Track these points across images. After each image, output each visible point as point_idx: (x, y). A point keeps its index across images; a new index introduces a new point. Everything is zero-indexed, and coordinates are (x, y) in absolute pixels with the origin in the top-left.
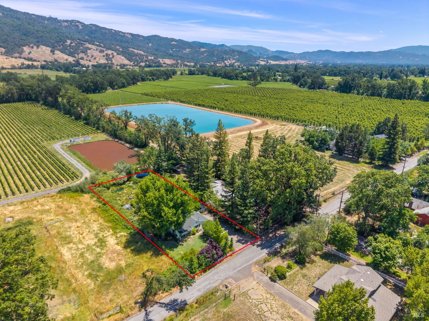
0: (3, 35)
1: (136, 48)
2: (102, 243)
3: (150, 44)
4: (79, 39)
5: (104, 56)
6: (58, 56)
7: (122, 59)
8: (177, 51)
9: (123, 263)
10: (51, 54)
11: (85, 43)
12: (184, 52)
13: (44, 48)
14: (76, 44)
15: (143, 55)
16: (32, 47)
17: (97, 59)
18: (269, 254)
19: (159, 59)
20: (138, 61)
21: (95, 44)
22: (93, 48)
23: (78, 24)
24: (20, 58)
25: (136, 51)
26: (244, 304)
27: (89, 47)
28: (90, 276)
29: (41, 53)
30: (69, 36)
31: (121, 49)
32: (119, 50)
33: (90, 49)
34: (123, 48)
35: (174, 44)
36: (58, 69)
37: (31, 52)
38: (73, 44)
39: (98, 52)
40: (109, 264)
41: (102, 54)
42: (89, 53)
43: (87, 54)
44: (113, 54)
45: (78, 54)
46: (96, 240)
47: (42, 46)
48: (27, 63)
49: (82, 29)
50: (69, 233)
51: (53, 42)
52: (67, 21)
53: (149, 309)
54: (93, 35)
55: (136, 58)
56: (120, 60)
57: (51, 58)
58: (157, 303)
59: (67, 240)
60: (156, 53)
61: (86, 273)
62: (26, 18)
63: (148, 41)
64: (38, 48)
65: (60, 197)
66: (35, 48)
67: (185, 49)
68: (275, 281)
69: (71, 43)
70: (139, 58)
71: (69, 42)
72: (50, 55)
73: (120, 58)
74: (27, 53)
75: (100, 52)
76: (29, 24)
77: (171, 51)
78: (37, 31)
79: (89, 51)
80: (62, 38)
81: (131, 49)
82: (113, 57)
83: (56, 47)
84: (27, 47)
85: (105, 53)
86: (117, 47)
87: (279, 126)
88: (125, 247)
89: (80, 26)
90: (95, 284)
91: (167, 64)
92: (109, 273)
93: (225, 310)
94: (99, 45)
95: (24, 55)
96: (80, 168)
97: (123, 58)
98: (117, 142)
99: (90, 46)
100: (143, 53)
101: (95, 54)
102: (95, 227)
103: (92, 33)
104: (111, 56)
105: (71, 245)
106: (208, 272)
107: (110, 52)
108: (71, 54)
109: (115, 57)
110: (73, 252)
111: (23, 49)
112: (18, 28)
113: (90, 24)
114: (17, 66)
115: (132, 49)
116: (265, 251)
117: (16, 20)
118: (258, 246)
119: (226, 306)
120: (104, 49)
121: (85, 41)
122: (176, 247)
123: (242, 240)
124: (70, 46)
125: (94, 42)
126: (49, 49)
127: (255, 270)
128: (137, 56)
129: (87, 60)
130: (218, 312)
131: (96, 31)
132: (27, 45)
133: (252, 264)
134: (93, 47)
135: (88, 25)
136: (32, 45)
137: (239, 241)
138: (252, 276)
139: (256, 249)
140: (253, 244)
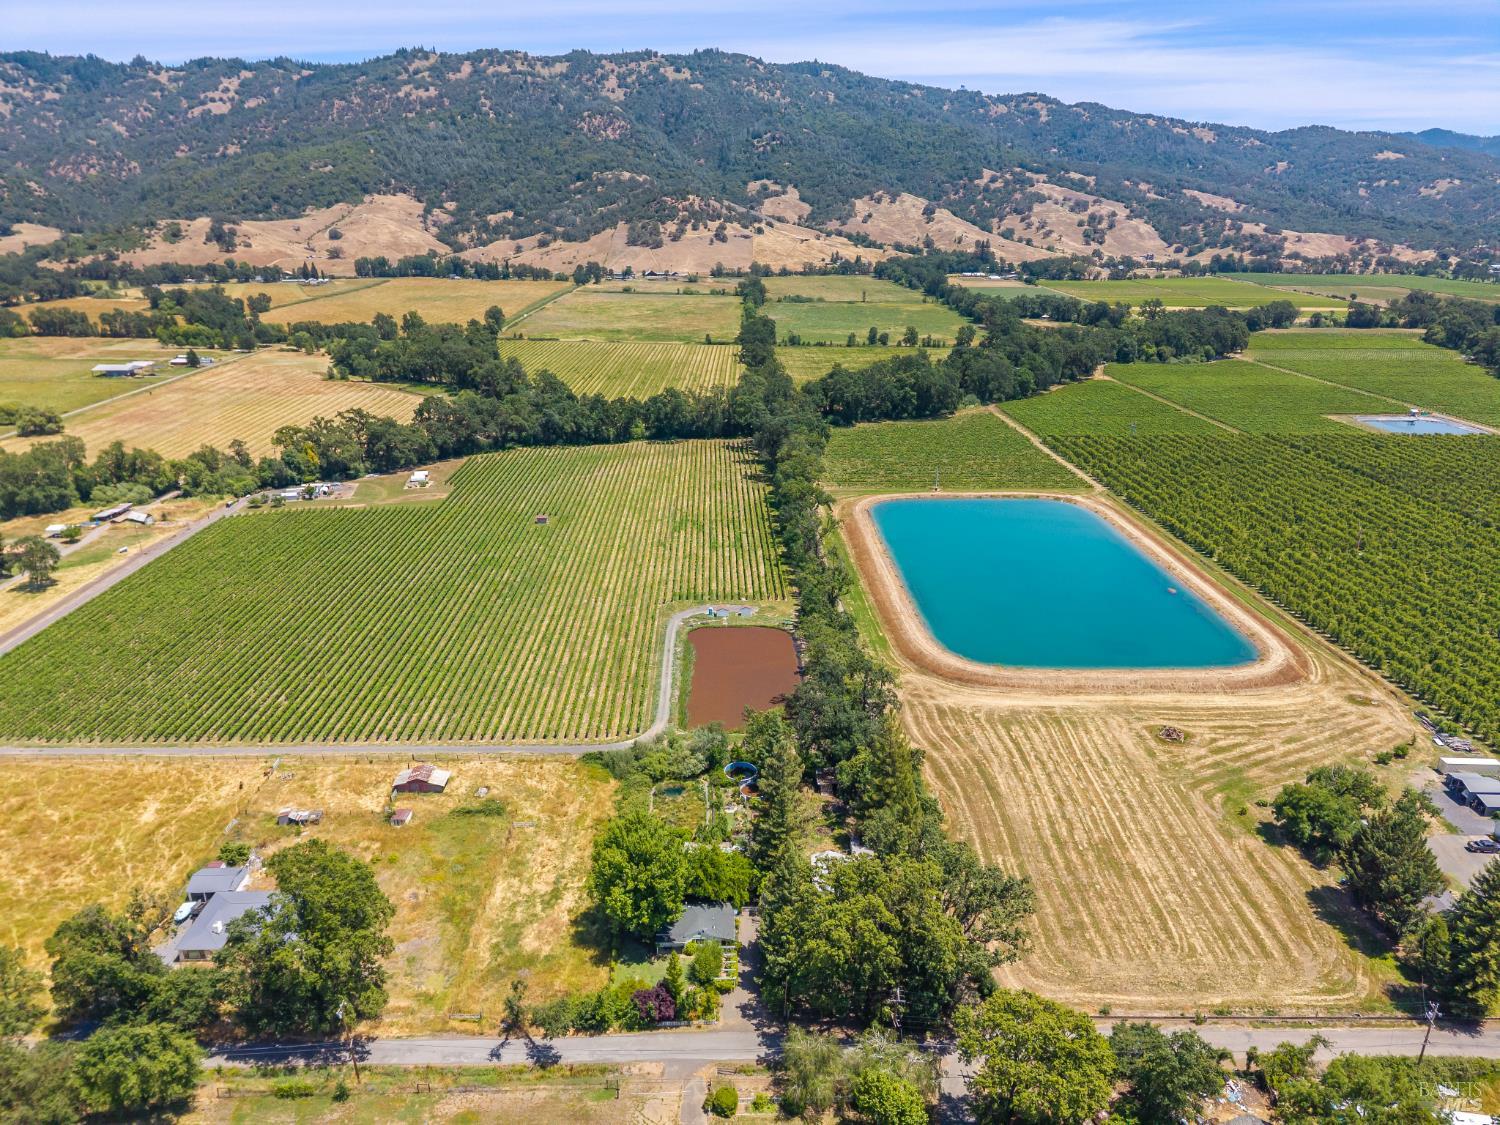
0: (819, 164)
1: (1211, 185)
2: (554, 896)
3: (1282, 166)
4: (1020, 166)
5: (1081, 224)
6: (939, 226)
7: (1140, 236)
8: (1394, 189)
9: (546, 950)
10: (923, 219)
11: (1035, 177)
12: (1424, 191)
13: (908, 199)
14: (1007, 183)
15: (1225, 215)
16: (879, 201)
17: (1055, 235)
18: (760, 1061)
19: (1285, 233)
20: (1197, 241)
21: (1072, 181)
22: (1055, 195)
23: (1038, 106)
24: (839, 234)
25: (1206, 199)
26: (624, 1110)
27: (1045, 192)
28: (495, 946)
29: (898, 216)
30: (994, 157)
31: (1152, 195)
32: (1141, 200)
33: (1041, 199)
34: (1161, 187)
35: (1385, 161)
36: (915, 281)
37: (870, 216)
38: (999, 184)
39: (1064, 211)
40: (529, 943)
41: (1076, 217)
42: (1037, 214)
43: (1029, 217)
44: (1114, 214)
45: (1001, 219)
46: (549, 889)
47: (905, 196)
48: (850, 252)
49: (1048, 123)
50: (529, 856)
51: (940, 176)
52: (1004, 100)
53: (512, 1040)
54: (1075, 144)
55: (1194, 230)
56: (1133, 238)
57: (918, 234)
58: (527, 1036)
59: (517, 867)
60: (1291, 202)
61: (494, 941)
62: (893, 102)
63: (1277, 153)
64: (893, 201)
65: (577, 771)
66: (886, 199)
67: (1430, 181)
68: (706, 1112)
69: (993, 180)
70: (1205, 228)
71: (987, 174)
72: (919, 225)
73: (1136, 230)
74: (859, 219)
75: (1072, 210)
76: (892, 124)
77: (1362, 192)
78: (909, 144)
79: (1037, 208)
80: (971, 165)
81: (1188, 193)
82: (1111, 226)
83: (946, 193)
84: (867, 198)
85: (1091, 210)
86: (1143, 187)
88: (574, 923)
89: (1044, 113)
90: (489, 964)
91: (1306, 260)
92: (517, 956)
93: (590, 1103)
94: (1081, 180)
95: (854, 225)
96: (660, 709)
97: (1145, 228)
98: (795, 640)
99: (1045, 189)
100: (1230, 205)
101: (1052, 218)
102: (571, 860)
103: (1074, 136)
104: (1104, 225)
105: (515, 882)
106: (636, 1033)
107: (1105, 208)
108: (982, 221)
109: (1118, 226)
110: (509, 895)
111: (853, 206)
112: (860, 139)
113: (1077, 105)
114: (818, 264)
115: (1196, 193)
116: (763, 1051)
117: (862, 113)
118: (764, 1035)
119: (598, 1099)
120: (1091, 198)
121: (1038, 171)
122: (640, 960)
123: (752, 1009)
124: (986, 189)
125: (1067, 171)
126: (922, 203)
127: (706, 1074)
128: (1201, 221)
129: (1020, 240)
130: (580, 1100)
131: (1090, 127)
132: (870, 193)
133: (713, 1062)
134: (1058, 192)
135: (1070, 106)
136: (881, 192)
137: (744, 1008)
138: (687, 1080)
139: (754, 1038)
140: (758, 1027)
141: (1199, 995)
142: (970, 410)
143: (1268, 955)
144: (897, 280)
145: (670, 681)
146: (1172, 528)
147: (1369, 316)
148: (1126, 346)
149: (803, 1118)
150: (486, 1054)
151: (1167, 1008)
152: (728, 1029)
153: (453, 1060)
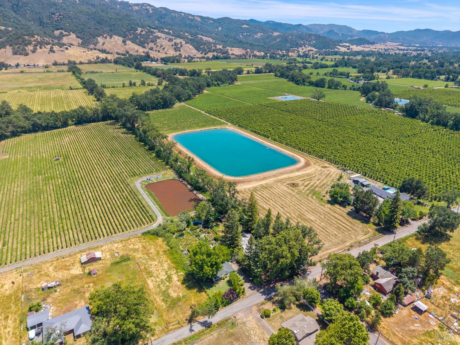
0: (80, 25)
1: (204, 34)
2: (169, 278)
3: (220, 28)
4: (149, 27)
5: (172, 46)
6: (129, 46)
7: (190, 49)
8: (248, 35)
9: (181, 295)
10: (123, 44)
11: (155, 31)
12: (255, 36)
13: (116, 38)
14: (146, 32)
15: (211, 43)
16: (106, 38)
17: (166, 49)
18: (265, 300)
19: (228, 48)
20: (206, 50)
21: (165, 31)
22: (163, 37)
23: (148, 7)
24: (95, 49)
25: (205, 38)
26: (242, 328)
27: (159, 35)
28: (163, 300)
29: (113, 43)
30: (140, 24)
31: (189, 37)
32: (187, 38)
33: (159, 38)
34: (191, 34)
35: (245, 28)
36: (130, 65)
37: (104, 43)
38: (143, 33)
39: (166, 41)
40: (174, 295)
41: (171, 43)
42: (159, 42)
43: (156, 43)
44: (181, 43)
45: (148, 44)
46: (166, 276)
47: (114, 36)
48: (103, 56)
49: (152, 13)
50: (150, 269)
51: (124, 30)
52: (137, 5)
53: (193, 324)
54: (162, 20)
55: (204, 47)
56: (188, 50)
57: (123, 49)
58: (197, 321)
59: (150, 275)
60: (226, 39)
61: (161, 298)
62: (100, 4)
63: (218, 25)
64: (111, 38)
65: (144, 239)
66: (108, 38)
67: (256, 33)
68: (263, 318)
69: (142, 31)
70: (207, 47)
71: (139, 29)
72: (122, 46)
73: (188, 47)
74: (101, 44)
75: (169, 41)
76: (103, 11)
77: (241, 36)
78: (110, 19)
79: (158, 40)
80: (133, 26)
81: (199, 36)
82: (181, 46)
83: (128, 35)
84: (101, 37)
85: (174, 41)
86: (186, 34)
87: (320, 169)
88: (183, 283)
89: (150, 10)
90: (166, 306)
91: (236, 55)
92: (173, 300)
93: (231, 331)
94: (168, 32)
95: (99, 46)
96: (155, 211)
97: (191, 47)
98: (181, 182)
99: (159, 34)
100: (211, 40)
101: (163, 44)
102: (166, 266)
103: (162, 18)
104: (179, 46)
105: (153, 278)
106: (227, 307)
107: (178, 41)
108: (142, 44)
109: (183, 46)
110: (154, 283)
111: (97, 39)
112: (93, 16)
113: (160, 8)
114: (93, 60)
115: (201, 36)
116: (264, 297)
117: (90, 7)
118: (261, 292)
119: (232, 328)
120: (173, 38)
121: (155, 29)
122: (212, 287)
123: (252, 287)
124: (140, 34)
125: (163, 29)
126: (121, 39)
127: (255, 309)
128: (205, 44)
129: (156, 51)
130: (227, 331)
131: (166, 15)
132: (101, 35)
133: (254, 305)
134: (163, 36)
135: (158, 8)
136: (106, 35)
137: (250, 288)
138: (251, 312)
139: (259, 294)
140: (258, 291)
141: (344, 244)
142: (178, 105)
143: (350, 231)
144: (123, 65)
145: (152, 203)
146: (255, 132)
147: (260, 70)
148: (209, 82)
149: (287, 309)
150: (188, 331)
151: (341, 250)
152: (251, 295)
153: (179, 338)
